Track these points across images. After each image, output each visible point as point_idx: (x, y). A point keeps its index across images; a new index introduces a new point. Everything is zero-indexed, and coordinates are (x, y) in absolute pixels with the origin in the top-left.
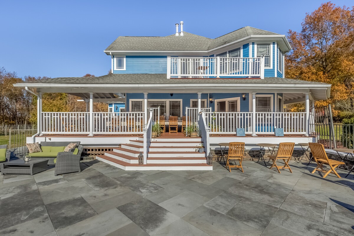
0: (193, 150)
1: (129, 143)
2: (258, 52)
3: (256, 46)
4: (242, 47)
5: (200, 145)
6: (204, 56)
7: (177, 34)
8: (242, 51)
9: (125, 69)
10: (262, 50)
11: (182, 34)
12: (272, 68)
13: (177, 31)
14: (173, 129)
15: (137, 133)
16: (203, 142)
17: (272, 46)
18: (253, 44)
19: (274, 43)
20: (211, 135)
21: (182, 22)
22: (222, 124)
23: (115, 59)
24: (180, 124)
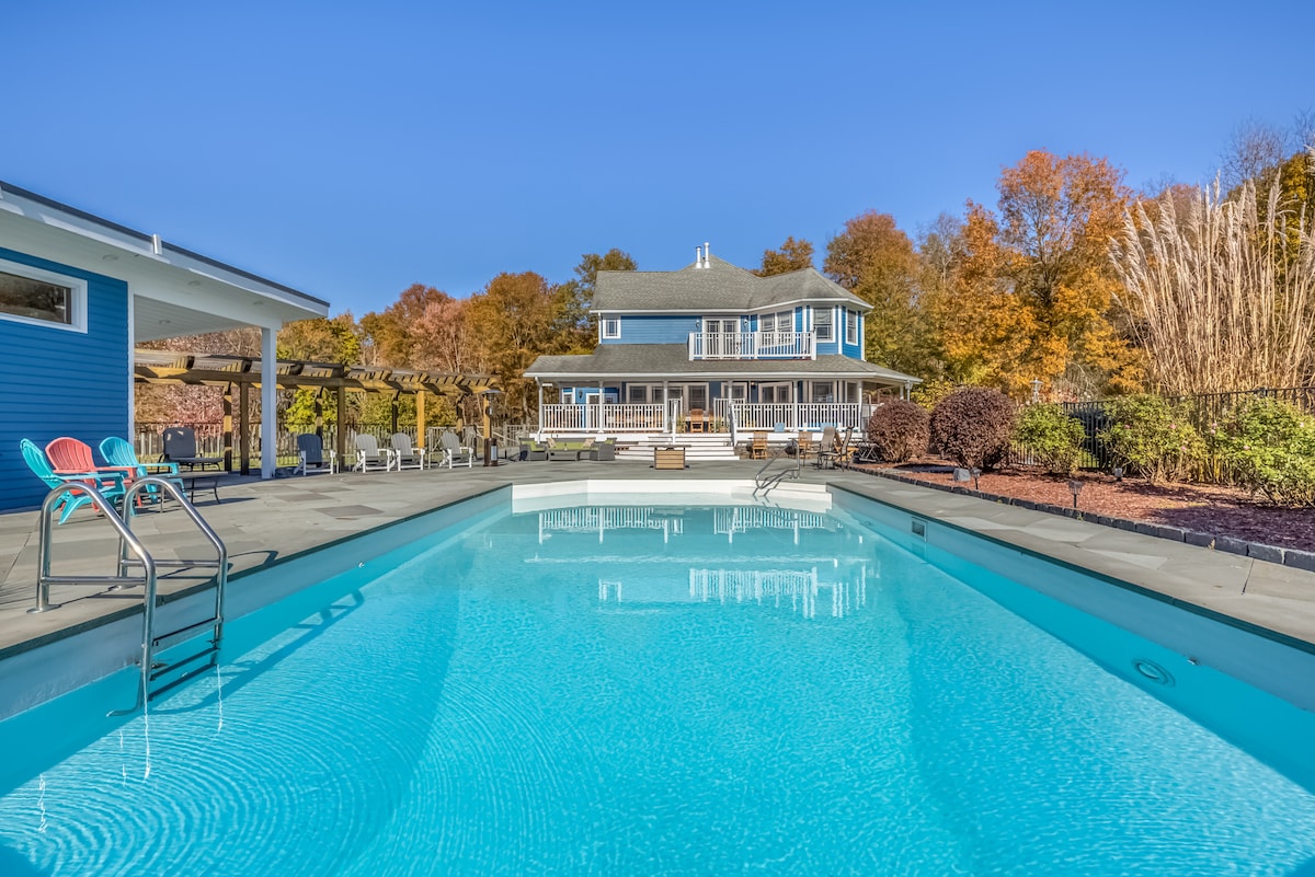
0: (722, 444)
1: (648, 440)
2: (815, 318)
3: (811, 310)
4: (794, 310)
5: (730, 440)
6: (743, 317)
7: (699, 266)
8: (794, 315)
9: (619, 336)
10: (821, 315)
11: (707, 265)
12: (834, 341)
13: (699, 259)
14: (697, 426)
15: (656, 429)
16: (732, 437)
17: (834, 310)
18: (808, 307)
19: (837, 307)
20: (738, 431)
21: (707, 244)
22: (752, 417)
23: (604, 321)
24: (706, 419)
